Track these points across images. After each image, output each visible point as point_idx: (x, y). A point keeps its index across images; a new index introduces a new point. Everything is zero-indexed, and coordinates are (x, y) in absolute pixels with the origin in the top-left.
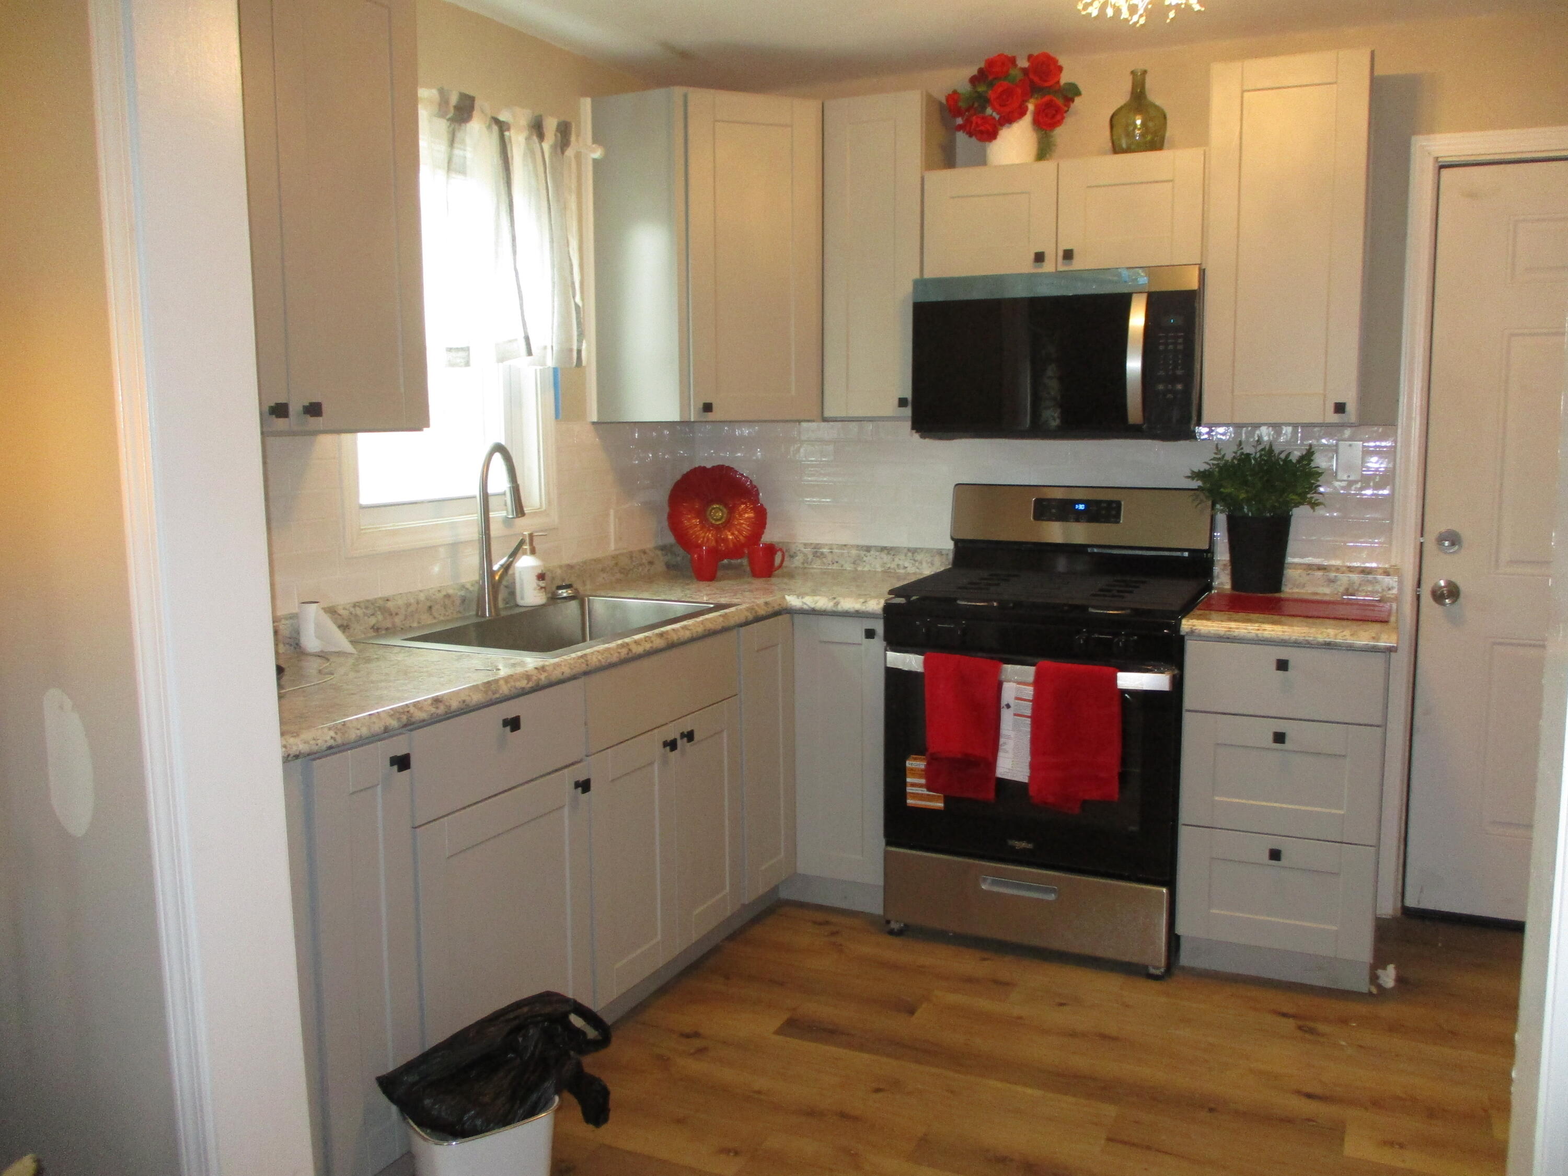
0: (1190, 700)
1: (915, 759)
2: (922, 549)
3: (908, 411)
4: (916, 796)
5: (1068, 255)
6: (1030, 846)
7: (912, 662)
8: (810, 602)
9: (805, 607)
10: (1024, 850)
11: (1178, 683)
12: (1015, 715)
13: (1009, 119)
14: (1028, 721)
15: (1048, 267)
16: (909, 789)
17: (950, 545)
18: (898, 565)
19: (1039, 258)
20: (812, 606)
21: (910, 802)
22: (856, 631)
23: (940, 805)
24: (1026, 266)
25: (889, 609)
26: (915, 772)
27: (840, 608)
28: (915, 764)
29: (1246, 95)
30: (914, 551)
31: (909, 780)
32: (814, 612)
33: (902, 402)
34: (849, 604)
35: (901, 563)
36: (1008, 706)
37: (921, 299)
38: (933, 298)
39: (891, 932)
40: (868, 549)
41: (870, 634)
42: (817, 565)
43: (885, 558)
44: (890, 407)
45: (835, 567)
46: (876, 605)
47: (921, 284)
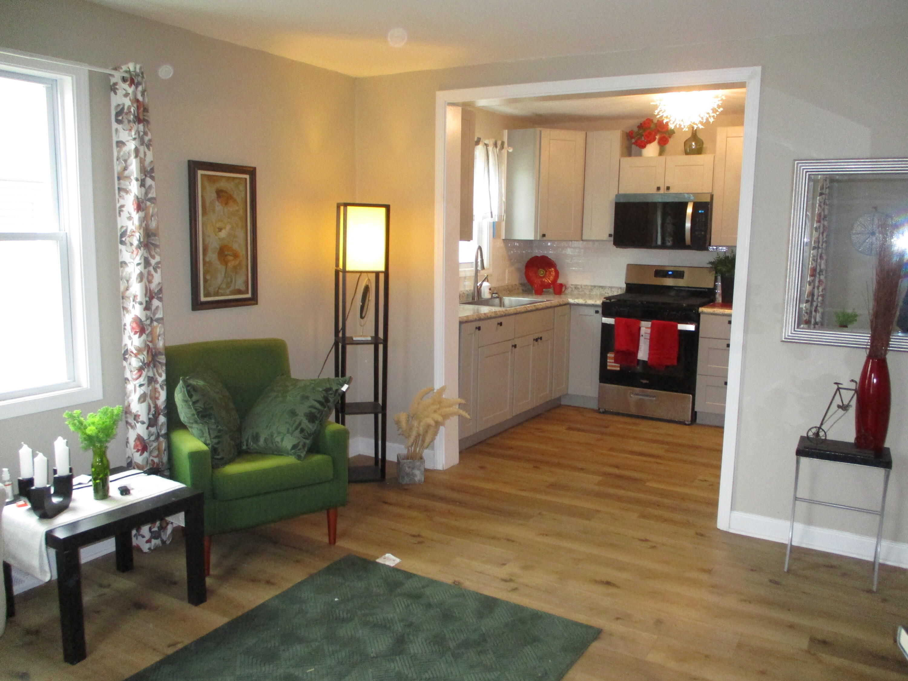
0: (701, 334)
1: (611, 354)
2: (614, 287)
3: (612, 238)
4: (610, 366)
5: (668, 188)
6: (648, 382)
7: (610, 321)
8: (577, 301)
9: (575, 303)
10: (646, 384)
11: (697, 328)
12: (645, 339)
13: (650, 142)
14: (648, 341)
15: (662, 191)
16: (608, 364)
17: (624, 286)
18: (606, 293)
19: (658, 189)
20: (578, 302)
21: (608, 368)
22: (592, 311)
23: (618, 369)
24: (654, 191)
25: (604, 303)
26: (610, 358)
27: (587, 303)
28: (611, 355)
29: (728, 138)
30: (611, 287)
31: (608, 360)
32: (578, 305)
33: (610, 235)
34: (590, 302)
35: (606, 292)
36: (642, 336)
37: (618, 201)
38: (622, 200)
39: (600, 413)
40: (595, 287)
41: (597, 312)
42: (576, 292)
43: (601, 290)
44: (605, 237)
45: (583, 293)
46: (599, 302)
47: (618, 196)
